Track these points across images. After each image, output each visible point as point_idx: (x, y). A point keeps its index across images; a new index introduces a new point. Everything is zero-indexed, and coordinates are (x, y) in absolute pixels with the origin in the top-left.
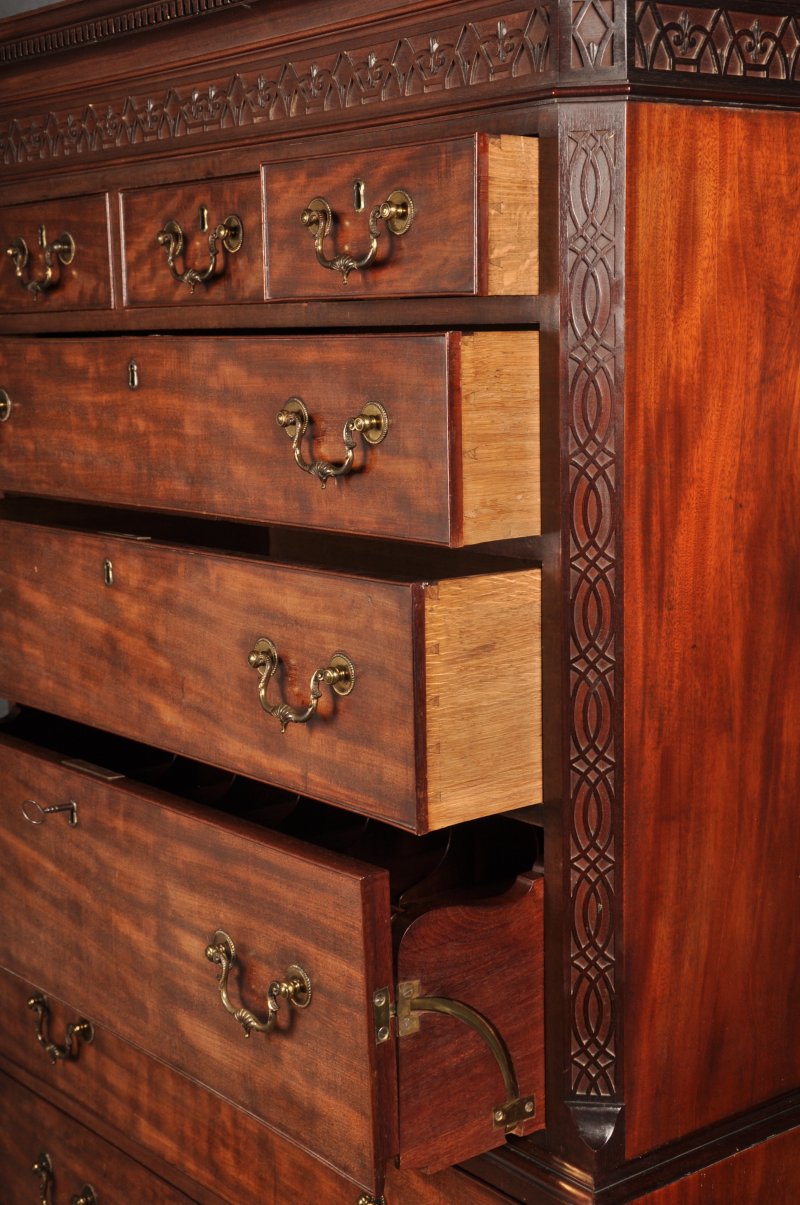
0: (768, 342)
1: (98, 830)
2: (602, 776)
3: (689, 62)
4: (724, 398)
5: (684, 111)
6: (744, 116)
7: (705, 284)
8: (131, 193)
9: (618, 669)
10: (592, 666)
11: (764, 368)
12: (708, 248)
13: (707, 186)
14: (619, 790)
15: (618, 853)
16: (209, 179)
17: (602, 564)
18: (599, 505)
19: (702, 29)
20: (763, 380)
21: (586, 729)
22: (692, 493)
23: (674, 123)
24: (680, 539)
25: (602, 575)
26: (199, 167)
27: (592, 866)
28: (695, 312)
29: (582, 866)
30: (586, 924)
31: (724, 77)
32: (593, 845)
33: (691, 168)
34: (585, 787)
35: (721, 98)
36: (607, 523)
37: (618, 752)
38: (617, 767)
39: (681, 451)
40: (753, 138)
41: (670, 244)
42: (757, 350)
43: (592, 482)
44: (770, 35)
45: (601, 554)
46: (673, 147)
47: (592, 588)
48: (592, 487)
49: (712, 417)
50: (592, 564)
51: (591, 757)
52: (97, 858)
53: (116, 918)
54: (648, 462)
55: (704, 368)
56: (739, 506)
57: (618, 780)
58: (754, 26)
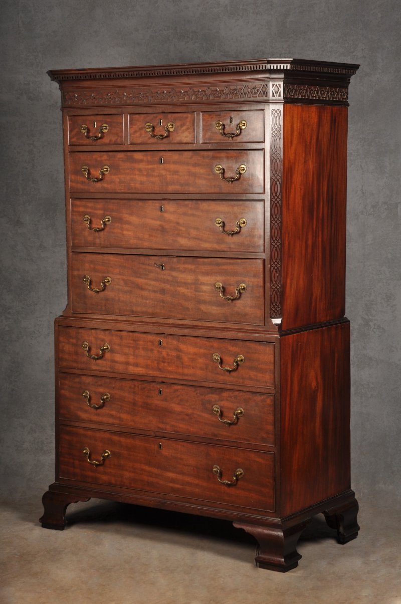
0: (305, 154)
1: (172, 269)
2: (278, 246)
3: (292, 95)
4: (298, 166)
5: (292, 105)
6: (301, 106)
7: (295, 142)
8: (131, 114)
9: (281, 222)
10: (276, 222)
11: (305, 159)
12: (295, 133)
13: (295, 120)
14: (281, 249)
15: (281, 263)
16: (163, 113)
17: (278, 200)
18: (278, 187)
19: (294, 89)
20: (305, 162)
21: (275, 235)
22: (293, 185)
23: (290, 108)
24: (291, 195)
25: (278, 202)
26: (160, 110)
27: (276, 266)
28: (294, 147)
29: (274, 266)
30: (274, 278)
31: (298, 98)
32: (276, 261)
33: (293, 117)
34: (275, 248)
35: (298, 103)
36: (279, 191)
37: (281, 241)
38: (281, 244)
39: (291, 176)
40: (303, 111)
41: (290, 133)
42: (304, 155)
43: (276, 182)
44: (304, 89)
45: (278, 198)
46: (290, 113)
47: (276, 205)
48: (276, 183)
49: (296, 169)
50: (276, 200)
51: (276, 242)
52: (172, 276)
53: (179, 289)
54: (286, 178)
55: (295, 159)
56: (301, 189)
57: (282, 246)
58: (302, 88)
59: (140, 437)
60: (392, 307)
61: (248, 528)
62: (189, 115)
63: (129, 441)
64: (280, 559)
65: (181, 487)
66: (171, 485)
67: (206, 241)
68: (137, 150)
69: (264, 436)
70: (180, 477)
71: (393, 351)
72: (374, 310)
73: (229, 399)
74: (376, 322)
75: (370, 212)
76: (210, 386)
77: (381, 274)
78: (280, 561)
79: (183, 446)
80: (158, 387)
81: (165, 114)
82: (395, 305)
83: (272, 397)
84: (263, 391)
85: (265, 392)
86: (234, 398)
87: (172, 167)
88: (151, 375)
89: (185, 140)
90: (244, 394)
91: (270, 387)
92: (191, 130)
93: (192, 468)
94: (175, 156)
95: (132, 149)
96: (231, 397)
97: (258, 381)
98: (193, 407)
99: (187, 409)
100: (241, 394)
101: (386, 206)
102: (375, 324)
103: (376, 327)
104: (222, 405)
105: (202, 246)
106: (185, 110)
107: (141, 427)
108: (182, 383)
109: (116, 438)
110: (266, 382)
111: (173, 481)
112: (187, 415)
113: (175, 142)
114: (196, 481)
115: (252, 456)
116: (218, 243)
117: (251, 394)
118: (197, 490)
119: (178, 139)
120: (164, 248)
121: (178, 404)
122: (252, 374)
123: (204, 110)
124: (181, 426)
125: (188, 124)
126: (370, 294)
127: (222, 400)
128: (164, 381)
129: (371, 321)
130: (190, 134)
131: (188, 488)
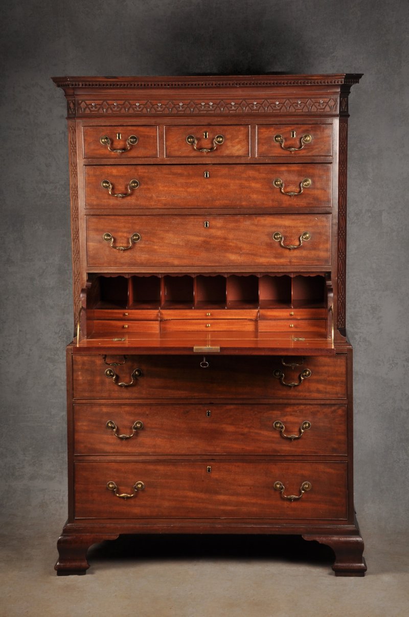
2: (343, 258)
8: (168, 126)
10: (342, 234)
17: (344, 212)
18: (343, 200)
21: (341, 247)
25: (344, 215)
26: (205, 122)
27: (341, 278)
30: (340, 290)
32: (342, 273)
34: (341, 261)
36: (344, 204)
43: (343, 195)
45: (343, 210)
47: (342, 218)
50: (342, 213)
51: (342, 254)
59: (183, 463)
60: (378, 319)
61: (321, 539)
62: (242, 128)
63: (169, 469)
64: (359, 565)
65: (235, 508)
66: (222, 507)
67: (261, 256)
68: (175, 163)
69: (335, 446)
70: (234, 498)
71: (380, 365)
72: (359, 322)
73: (293, 413)
74: (361, 334)
75: (353, 220)
76: (271, 403)
77: (366, 285)
78: (360, 566)
79: (238, 466)
80: (206, 408)
81: (211, 127)
82: (381, 317)
83: (344, 408)
84: (333, 402)
85: (336, 403)
86: (300, 411)
87: (220, 181)
88: (197, 397)
89: (237, 153)
90: (311, 407)
91: (341, 397)
92: (244, 143)
93: (249, 488)
94: (225, 170)
95: (168, 163)
96: (296, 411)
97: (328, 393)
98: (249, 426)
99: (242, 428)
100: (308, 407)
101: (370, 214)
102: (360, 337)
103: (361, 340)
104: (285, 420)
105: (256, 261)
106: (236, 122)
107: (183, 452)
108: (236, 402)
109: (151, 467)
110: (337, 394)
111: (224, 503)
112: (242, 434)
113: (224, 155)
114: (254, 501)
115: (321, 467)
116: (276, 257)
117: (319, 407)
118: (254, 509)
119: (227, 152)
120: (210, 265)
121: (231, 424)
122: (321, 387)
123: (261, 122)
124: (235, 446)
125: (240, 137)
126: (355, 305)
127: (285, 416)
128: (212, 402)
129: (357, 333)
130: (242, 147)
131: (244, 509)
